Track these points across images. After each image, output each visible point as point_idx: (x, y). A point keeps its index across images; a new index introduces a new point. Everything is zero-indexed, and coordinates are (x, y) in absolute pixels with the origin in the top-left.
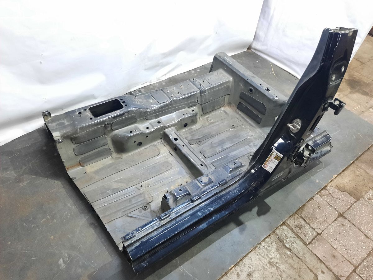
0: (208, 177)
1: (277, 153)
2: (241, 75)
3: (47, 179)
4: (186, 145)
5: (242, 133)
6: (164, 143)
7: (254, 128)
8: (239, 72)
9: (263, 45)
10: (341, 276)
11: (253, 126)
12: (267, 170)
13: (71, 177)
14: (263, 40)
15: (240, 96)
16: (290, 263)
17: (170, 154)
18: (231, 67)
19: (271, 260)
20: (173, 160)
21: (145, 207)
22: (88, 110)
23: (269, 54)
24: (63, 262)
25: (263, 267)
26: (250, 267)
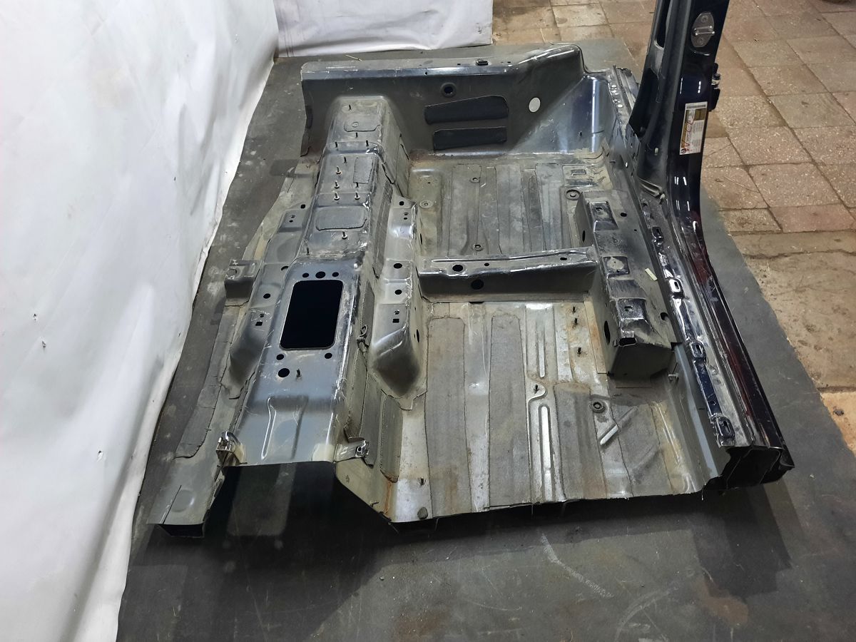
0: (612, 258)
1: (695, 107)
2: (404, 75)
3: (357, 595)
4: (489, 260)
5: (503, 178)
6: (438, 300)
7: (502, 158)
8: (393, 71)
9: (304, 28)
10: (852, 225)
11: (496, 156)
12: (691, 152)
13: (416, 519)
14: (297, 19)
15: (426, 120)
16: (808, 268)
17: (476, 305)
18: (364, 76)
19: (791, 287)
20: (497, 306)
21: (597, 406)
22: (285, 353)
23: (330, 39)
24: (649, 638)
25: (801, 303)
26: (795, 320)
